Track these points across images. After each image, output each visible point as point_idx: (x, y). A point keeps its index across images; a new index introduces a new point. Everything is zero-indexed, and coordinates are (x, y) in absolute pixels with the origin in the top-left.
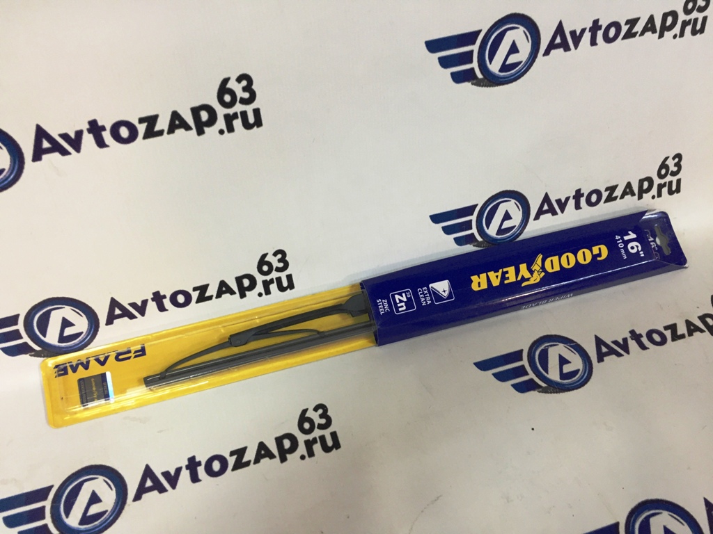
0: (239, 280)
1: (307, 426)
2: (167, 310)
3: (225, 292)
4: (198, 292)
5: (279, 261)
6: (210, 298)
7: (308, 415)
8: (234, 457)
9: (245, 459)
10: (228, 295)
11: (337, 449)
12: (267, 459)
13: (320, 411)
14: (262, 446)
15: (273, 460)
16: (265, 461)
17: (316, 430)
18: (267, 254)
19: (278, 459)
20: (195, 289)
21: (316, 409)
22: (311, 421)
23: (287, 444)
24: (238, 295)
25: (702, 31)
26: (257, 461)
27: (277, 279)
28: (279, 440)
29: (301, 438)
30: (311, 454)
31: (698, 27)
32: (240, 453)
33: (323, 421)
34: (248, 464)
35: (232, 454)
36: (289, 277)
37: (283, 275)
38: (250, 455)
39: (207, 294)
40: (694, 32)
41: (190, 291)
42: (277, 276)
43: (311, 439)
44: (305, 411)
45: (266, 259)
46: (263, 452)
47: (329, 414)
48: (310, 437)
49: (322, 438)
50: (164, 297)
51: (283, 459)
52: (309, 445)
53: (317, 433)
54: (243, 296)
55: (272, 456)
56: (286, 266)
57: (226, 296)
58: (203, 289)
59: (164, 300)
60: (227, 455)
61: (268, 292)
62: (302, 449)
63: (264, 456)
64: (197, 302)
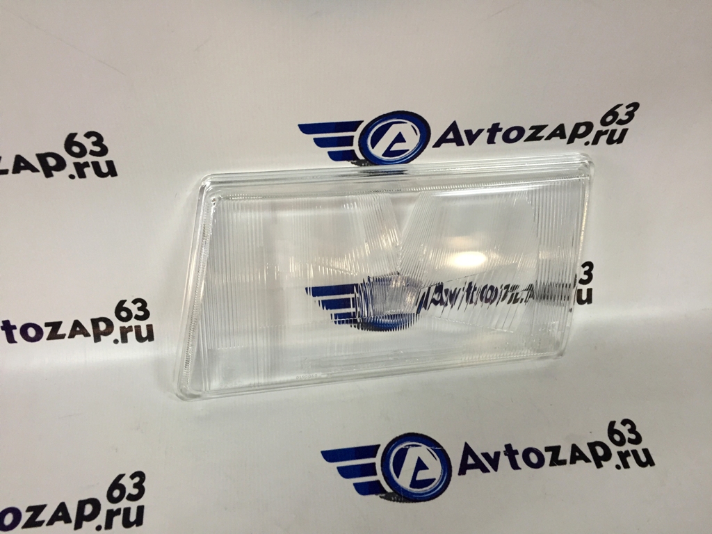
0: (95, 322)
1: (116, 493)
2: (16, 342)
3: (79, 333)
4: (50, 328)
5: (139, 309)
6: (62, 336)
7: (121, 482)
8: (31, 513)
9: (39, 519)
10: (82, 336)
11: (137, 526)
12: (62, 522)
13: (137, 480)
14: (62, 507)
15: (68, 525)
16: (59, 524)
17: (125, 499)
18: (126, 301)
19: (73, 525)
20: (47, 325)
21: (133, 477)
22: (122, 489)
23: (88, 509)
24: (92, 337)
25: (620, 140)
26: (51, 523)
27: (136, 327)
28: (82, 505)
29: (106, 506)
30: (109, 525)
31: (616, 137)
32: (37, 510)
33: (135, 492)
34: (40, 524)
35: (29, 509)
36: (150, 328)
37: (143, 324)
38: (45, 516)
39: (60, 332)
40: (610, 141)
41: (42, 326)
42: (137, 324)
43: (115, 509)
44: (121, 476)
45: (125, 306)
46: (60, 514)
47: (144, 484)
48: (115, 507)
49: (127, 510)
50: (14, 327)
51: (78, 526)
52: (111, 515)
53: (124, 503)
54: (97, 339)
55: (68, 520)
56: (147, 315)
57: (79, 337)
58: (56, 326)
59: (14, 331)
60: (23, 510)
61: (124, 340)
62: (101, 519)
63: (59, 519)
64: (48, 339)
